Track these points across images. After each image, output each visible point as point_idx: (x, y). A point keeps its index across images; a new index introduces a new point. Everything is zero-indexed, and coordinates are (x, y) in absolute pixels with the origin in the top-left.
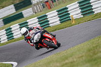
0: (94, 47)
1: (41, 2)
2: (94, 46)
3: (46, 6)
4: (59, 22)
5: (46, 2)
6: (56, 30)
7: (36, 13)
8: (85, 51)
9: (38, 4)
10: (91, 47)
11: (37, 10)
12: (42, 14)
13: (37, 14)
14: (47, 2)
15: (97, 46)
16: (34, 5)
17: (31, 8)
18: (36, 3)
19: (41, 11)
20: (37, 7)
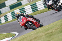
7: (29, 2)
12: (34, 3)
13: (30, 3)
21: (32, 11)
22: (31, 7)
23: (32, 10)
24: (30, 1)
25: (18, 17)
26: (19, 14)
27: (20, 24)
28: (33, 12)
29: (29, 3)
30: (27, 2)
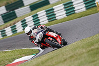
4: (85, 8)
6: (81, 16)
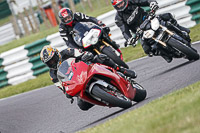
0: (164, 118)
1: (35, 9)
2: (164, 114)
3: (47, 18)
5: (46, 9)
7: (21, 35)
8: (144, 128)
9: (26, 13)
10: (158, 118)
11: (26, 29)
12: (38, 37)
13: (25, 38)
14: (49, 8)
15: (172, 116)
16: (18, 17)
17: (10, 25)
18: (22, 11)
19: (34, 31)
20: (23, 22)
21: (34, 70)
22: (29, 56)
23: (31, 66)
24: (23, 32)
25: (53, 62)
26: (56, 54)
27: (67, 89)
28: (37, 75)
29: (18, 37)
30: (14, 36)
